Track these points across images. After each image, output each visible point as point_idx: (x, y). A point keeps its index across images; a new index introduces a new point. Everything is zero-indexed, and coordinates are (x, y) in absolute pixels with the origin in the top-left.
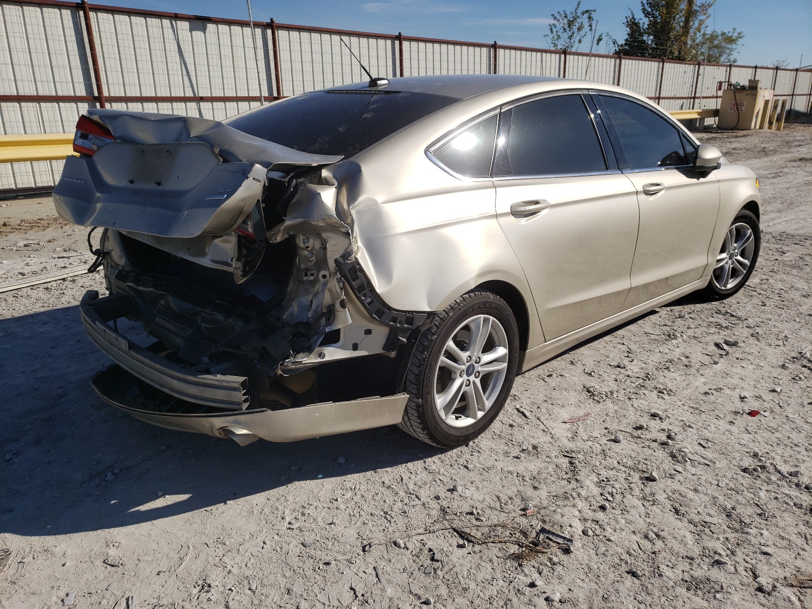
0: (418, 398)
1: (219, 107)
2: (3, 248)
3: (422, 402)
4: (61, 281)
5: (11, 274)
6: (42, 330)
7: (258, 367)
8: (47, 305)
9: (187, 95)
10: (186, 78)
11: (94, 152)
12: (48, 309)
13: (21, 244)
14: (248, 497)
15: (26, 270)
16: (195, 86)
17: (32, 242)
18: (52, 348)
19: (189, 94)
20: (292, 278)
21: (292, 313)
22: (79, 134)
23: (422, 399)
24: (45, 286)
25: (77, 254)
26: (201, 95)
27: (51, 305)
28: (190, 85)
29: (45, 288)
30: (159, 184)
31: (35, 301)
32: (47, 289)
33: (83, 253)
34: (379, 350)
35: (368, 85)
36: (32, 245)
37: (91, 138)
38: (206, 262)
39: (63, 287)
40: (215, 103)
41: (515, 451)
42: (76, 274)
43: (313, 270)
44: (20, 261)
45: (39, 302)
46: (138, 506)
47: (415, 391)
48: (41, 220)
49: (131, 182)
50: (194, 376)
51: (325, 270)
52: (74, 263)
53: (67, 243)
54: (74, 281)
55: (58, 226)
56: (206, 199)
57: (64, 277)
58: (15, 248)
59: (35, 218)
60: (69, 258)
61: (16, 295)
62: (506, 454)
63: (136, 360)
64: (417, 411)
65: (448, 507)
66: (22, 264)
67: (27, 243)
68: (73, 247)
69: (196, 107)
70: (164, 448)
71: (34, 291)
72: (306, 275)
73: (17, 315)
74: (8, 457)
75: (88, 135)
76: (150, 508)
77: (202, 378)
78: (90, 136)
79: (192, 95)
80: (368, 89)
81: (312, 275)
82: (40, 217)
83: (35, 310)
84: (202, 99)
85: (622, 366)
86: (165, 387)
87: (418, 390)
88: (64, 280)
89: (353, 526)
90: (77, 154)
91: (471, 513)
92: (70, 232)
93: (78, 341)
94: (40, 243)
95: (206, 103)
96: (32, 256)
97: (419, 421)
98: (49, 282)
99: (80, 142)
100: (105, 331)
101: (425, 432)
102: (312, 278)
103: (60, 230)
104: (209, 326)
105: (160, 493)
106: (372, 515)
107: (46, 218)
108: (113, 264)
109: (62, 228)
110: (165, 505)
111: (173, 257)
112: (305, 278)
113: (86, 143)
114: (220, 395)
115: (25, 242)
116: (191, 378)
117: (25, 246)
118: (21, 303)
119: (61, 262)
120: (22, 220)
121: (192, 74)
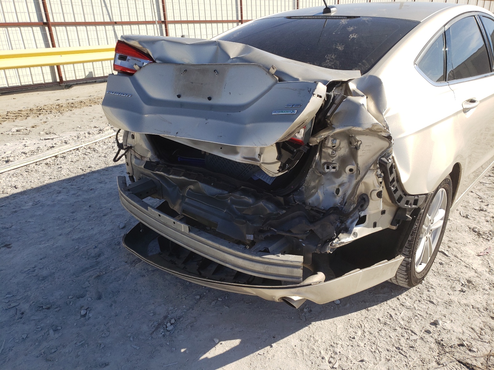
0: (409, 258)
1: (119, 29)
2: (2, 133)
3: (411, 260)
4: (54, 157)
5: (16, 153)
6: (59, 198)
7: (304, 245)
8: (54, 177)
9: (106, 21)
10: (104, 9)
11: (135, 71)
12: (55, 180)
13: (14, 129)
14: (285, 339)
15: (26, 150)
16: (111, 14)
17: (22, 128)
18: (73, 213)
19: (107, 20)
20: (311, 170)
21: (318, 199)
22: (118, 56)
23: (411, 258)
24: (45, 162)
25: (57, 136)
26: (115, 21)
27: (56, 178)
28: (107, 14)
29: (45, 164)
30: (210, 99)
31: (43, 174)
32: (47, 164)
33: (60, 135)
34: (388, 226)
35: (322, 11)
36: (22, 130)
37: (129, 60)
38: (238, 158)
39: (58, 162)
40: (124, 26)
41: (459, 287)
42: (64, 152)
43: (335, 164)
44: (18, 143)
45: (46, 175)
46: (205, 353)
47: (407, 253)
48: (21, 111)
49: (179, 96)
50: (260, 256)
51: (353, 165)
52: (57, 143)
53: (47, 127)
54: (64, 157)
55: (34, 115)
56: (273, 114)
57: (56, 154)
58: (11, 133)
59: (17, 110)
60: (52, 139)
61: (28, 170)
62: (453, 288)
63: (198, 241)
64: (406, 267)
65: (442, 340)
66: (21, 145)
67: (18, 129)
68: (52, 130)
69: (112, 29)
70: (198, 297)
71: (39, 166)
72: (328, 168)
73: (34, 186)
74: (83, 312)
75: (126, 57)
76: (215, 355)
77: (268, 258)
78: (128, 58)
79: (109, 21)
80: (323, 15)
81: (334, 168)
82: (20, 109)
83: (47, 182)
84: (116, 23)
85: (485, 210)
86: (226, 263)
87: (409, 252)
88: (56, 156)
89: (380, 363)
90: (116, 73)
91: (462, 345)
92: (45, 120)
93: (90, 206)
94: (28, 129)
95: (118, 26)
96: (25, 139)
97: (406, 274)
98: (47, 159)
99: (119, 62)
100: (160, 215)
101: (407, 281)
102: (333, 170)
103: (37, 118)
104: (238, 207)
105: (217, 341)
106: (388, 350)
107: (24, 109)
108: (138, 156)
109: (38, 116)
110: (225, 351)
111: (203, 153)
112: (327, 170)
113: (125, 64)
114: (283, 271)
115: (17, 129)
116: (257, 258)
117: (17, 131)
118: (33, 176)
119: (49, 143)
120: (8, 112)
121: (108, 5)
